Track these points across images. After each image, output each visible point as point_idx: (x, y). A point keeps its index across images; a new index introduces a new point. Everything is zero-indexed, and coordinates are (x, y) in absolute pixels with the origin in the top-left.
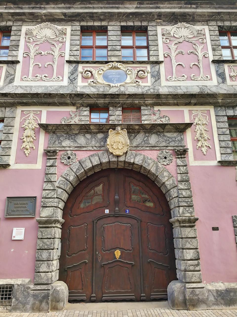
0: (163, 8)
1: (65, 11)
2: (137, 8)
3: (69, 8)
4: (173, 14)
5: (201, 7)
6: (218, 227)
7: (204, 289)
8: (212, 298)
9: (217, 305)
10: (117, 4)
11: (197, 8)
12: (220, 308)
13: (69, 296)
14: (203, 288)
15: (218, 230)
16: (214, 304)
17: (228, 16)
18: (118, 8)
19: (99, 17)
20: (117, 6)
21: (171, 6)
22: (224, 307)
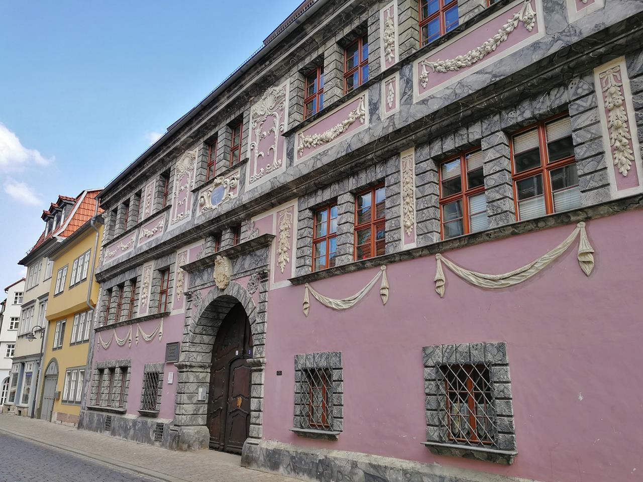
0: (246, 84)
1: (189, 134)
2: (228, 98)
3: (191, 129)
4: (255, 84)
5: (274, 60)
6: (281, 372)
7: (258, 446)
8: (262, 458)
9: (265, 466)
10: (217, 103)
11: (271, 63)
12: (266, 471)
13: (210, 442)
14: (257, 444)
15: (281, 375)
16: (262, 465)
17: (303, 51)
18: (217, 108)
19: (210, 125)
20: (215, 106)
21: (251, 76)
22: (269, 471)
